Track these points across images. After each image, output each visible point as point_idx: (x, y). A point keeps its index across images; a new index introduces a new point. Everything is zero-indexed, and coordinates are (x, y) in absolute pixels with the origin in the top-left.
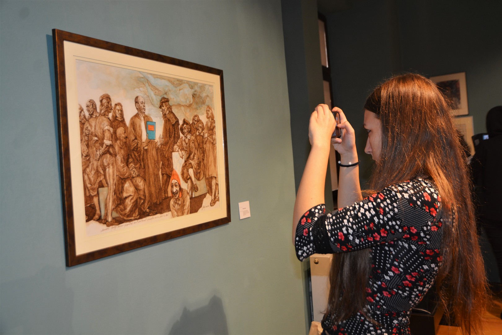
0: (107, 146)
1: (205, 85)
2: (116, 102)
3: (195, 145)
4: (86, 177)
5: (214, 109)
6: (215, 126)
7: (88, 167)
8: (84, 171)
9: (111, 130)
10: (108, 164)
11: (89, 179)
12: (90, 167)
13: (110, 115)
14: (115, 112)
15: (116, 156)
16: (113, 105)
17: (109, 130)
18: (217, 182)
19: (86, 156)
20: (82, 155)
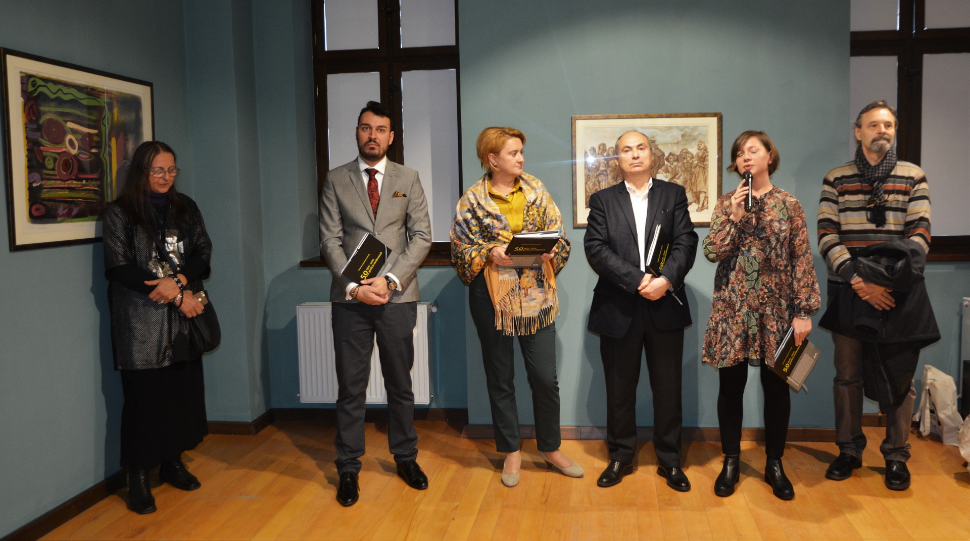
0: (601, 171)
1: (699, 126)
2: (610, 146)
3: (682, 169)
4: (587, 186)
5: (708, 143)
6: (708, 155)
7: (589, 181)
8: (586, 183)
9: (605, 162)
10: (602, 180)
11: (589, 187)
12: (590, 180)
13: (605, 154)
14: (608, 152)
15: (608, 175)
16: (607, 148)
17: (604, 162)
18: (706, 196)
19: (588, 176)
20: (585, 175)
